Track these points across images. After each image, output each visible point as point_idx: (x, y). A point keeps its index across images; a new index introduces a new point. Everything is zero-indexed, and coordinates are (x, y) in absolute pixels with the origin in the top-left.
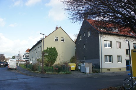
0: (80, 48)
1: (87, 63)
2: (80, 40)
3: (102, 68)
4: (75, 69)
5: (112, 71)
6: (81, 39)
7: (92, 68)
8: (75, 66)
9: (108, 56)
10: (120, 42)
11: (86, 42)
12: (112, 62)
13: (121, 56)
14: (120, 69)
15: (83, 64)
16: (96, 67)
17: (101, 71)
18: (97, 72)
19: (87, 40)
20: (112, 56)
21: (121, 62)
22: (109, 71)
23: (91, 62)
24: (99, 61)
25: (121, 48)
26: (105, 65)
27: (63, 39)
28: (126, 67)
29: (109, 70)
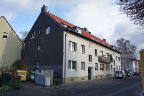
0: (31, 50)
1: (46, 71)
2: (32, 38)
3: (65, 78)
4: (25, 80)
5: (75, 81)
6: (34, 37)
7: (53, 78)
8: (25, 75)
9: (71, 62)
10: (84, 46)
11: (42, 41)
12: (76, 70)
13: (84, 63)
14: (83, 79)
15: (41, 71)
16: (58, 77)
17: (63, 82)
18: (59, 84)
19: (43, 38)
20: (76, 62)
21: (84, 70)
22: (72, 82)
23: (52, 70)
24: (62, 67)
25: (84, 53)
26: (69, 73)
27: (6, 35)
28: (88, 76)
29: (72, 80)
